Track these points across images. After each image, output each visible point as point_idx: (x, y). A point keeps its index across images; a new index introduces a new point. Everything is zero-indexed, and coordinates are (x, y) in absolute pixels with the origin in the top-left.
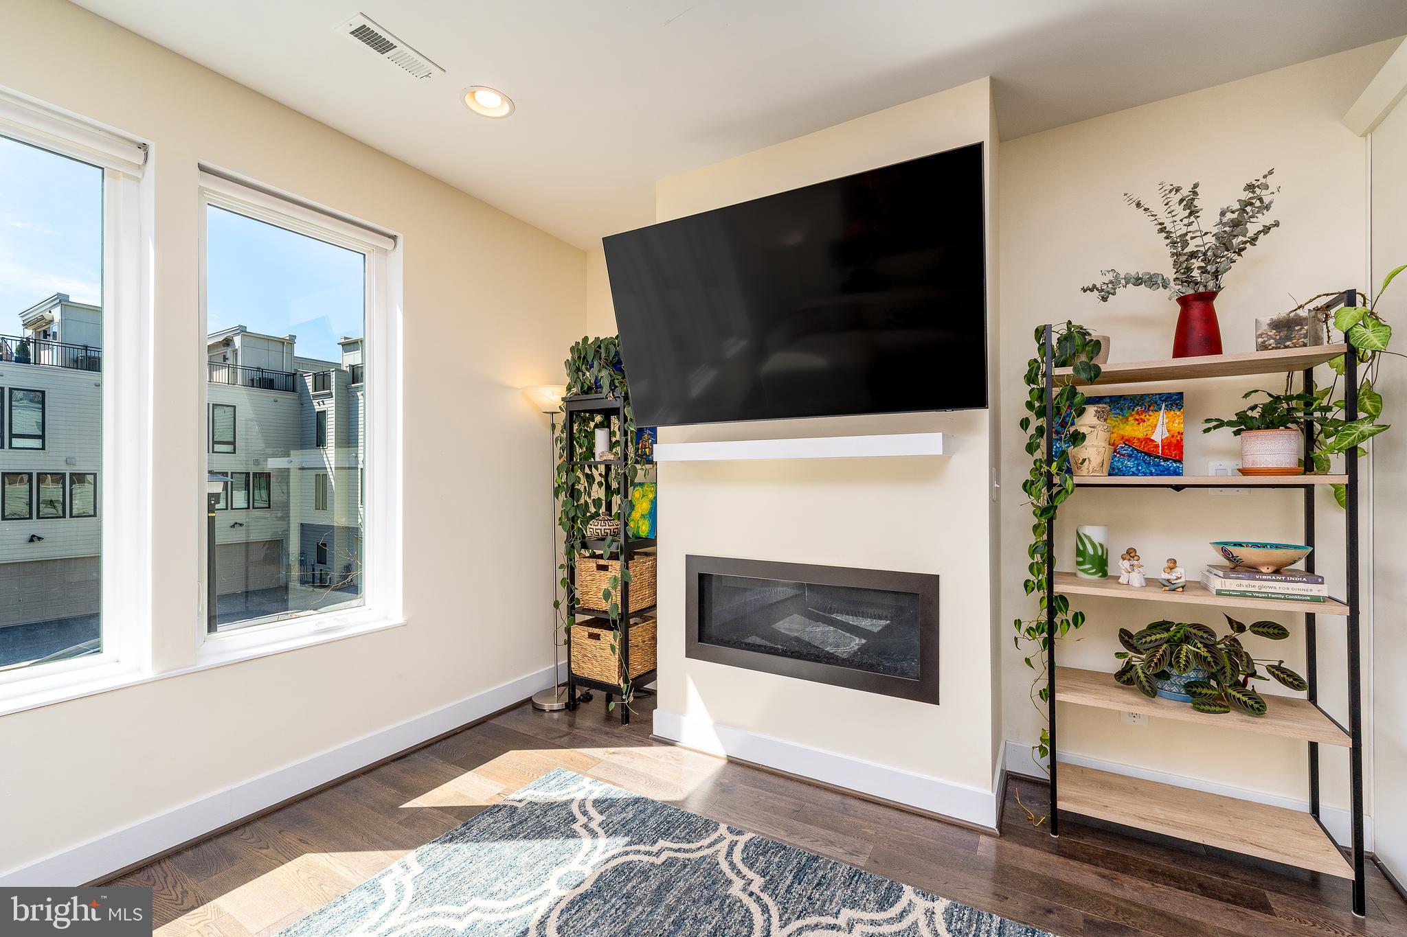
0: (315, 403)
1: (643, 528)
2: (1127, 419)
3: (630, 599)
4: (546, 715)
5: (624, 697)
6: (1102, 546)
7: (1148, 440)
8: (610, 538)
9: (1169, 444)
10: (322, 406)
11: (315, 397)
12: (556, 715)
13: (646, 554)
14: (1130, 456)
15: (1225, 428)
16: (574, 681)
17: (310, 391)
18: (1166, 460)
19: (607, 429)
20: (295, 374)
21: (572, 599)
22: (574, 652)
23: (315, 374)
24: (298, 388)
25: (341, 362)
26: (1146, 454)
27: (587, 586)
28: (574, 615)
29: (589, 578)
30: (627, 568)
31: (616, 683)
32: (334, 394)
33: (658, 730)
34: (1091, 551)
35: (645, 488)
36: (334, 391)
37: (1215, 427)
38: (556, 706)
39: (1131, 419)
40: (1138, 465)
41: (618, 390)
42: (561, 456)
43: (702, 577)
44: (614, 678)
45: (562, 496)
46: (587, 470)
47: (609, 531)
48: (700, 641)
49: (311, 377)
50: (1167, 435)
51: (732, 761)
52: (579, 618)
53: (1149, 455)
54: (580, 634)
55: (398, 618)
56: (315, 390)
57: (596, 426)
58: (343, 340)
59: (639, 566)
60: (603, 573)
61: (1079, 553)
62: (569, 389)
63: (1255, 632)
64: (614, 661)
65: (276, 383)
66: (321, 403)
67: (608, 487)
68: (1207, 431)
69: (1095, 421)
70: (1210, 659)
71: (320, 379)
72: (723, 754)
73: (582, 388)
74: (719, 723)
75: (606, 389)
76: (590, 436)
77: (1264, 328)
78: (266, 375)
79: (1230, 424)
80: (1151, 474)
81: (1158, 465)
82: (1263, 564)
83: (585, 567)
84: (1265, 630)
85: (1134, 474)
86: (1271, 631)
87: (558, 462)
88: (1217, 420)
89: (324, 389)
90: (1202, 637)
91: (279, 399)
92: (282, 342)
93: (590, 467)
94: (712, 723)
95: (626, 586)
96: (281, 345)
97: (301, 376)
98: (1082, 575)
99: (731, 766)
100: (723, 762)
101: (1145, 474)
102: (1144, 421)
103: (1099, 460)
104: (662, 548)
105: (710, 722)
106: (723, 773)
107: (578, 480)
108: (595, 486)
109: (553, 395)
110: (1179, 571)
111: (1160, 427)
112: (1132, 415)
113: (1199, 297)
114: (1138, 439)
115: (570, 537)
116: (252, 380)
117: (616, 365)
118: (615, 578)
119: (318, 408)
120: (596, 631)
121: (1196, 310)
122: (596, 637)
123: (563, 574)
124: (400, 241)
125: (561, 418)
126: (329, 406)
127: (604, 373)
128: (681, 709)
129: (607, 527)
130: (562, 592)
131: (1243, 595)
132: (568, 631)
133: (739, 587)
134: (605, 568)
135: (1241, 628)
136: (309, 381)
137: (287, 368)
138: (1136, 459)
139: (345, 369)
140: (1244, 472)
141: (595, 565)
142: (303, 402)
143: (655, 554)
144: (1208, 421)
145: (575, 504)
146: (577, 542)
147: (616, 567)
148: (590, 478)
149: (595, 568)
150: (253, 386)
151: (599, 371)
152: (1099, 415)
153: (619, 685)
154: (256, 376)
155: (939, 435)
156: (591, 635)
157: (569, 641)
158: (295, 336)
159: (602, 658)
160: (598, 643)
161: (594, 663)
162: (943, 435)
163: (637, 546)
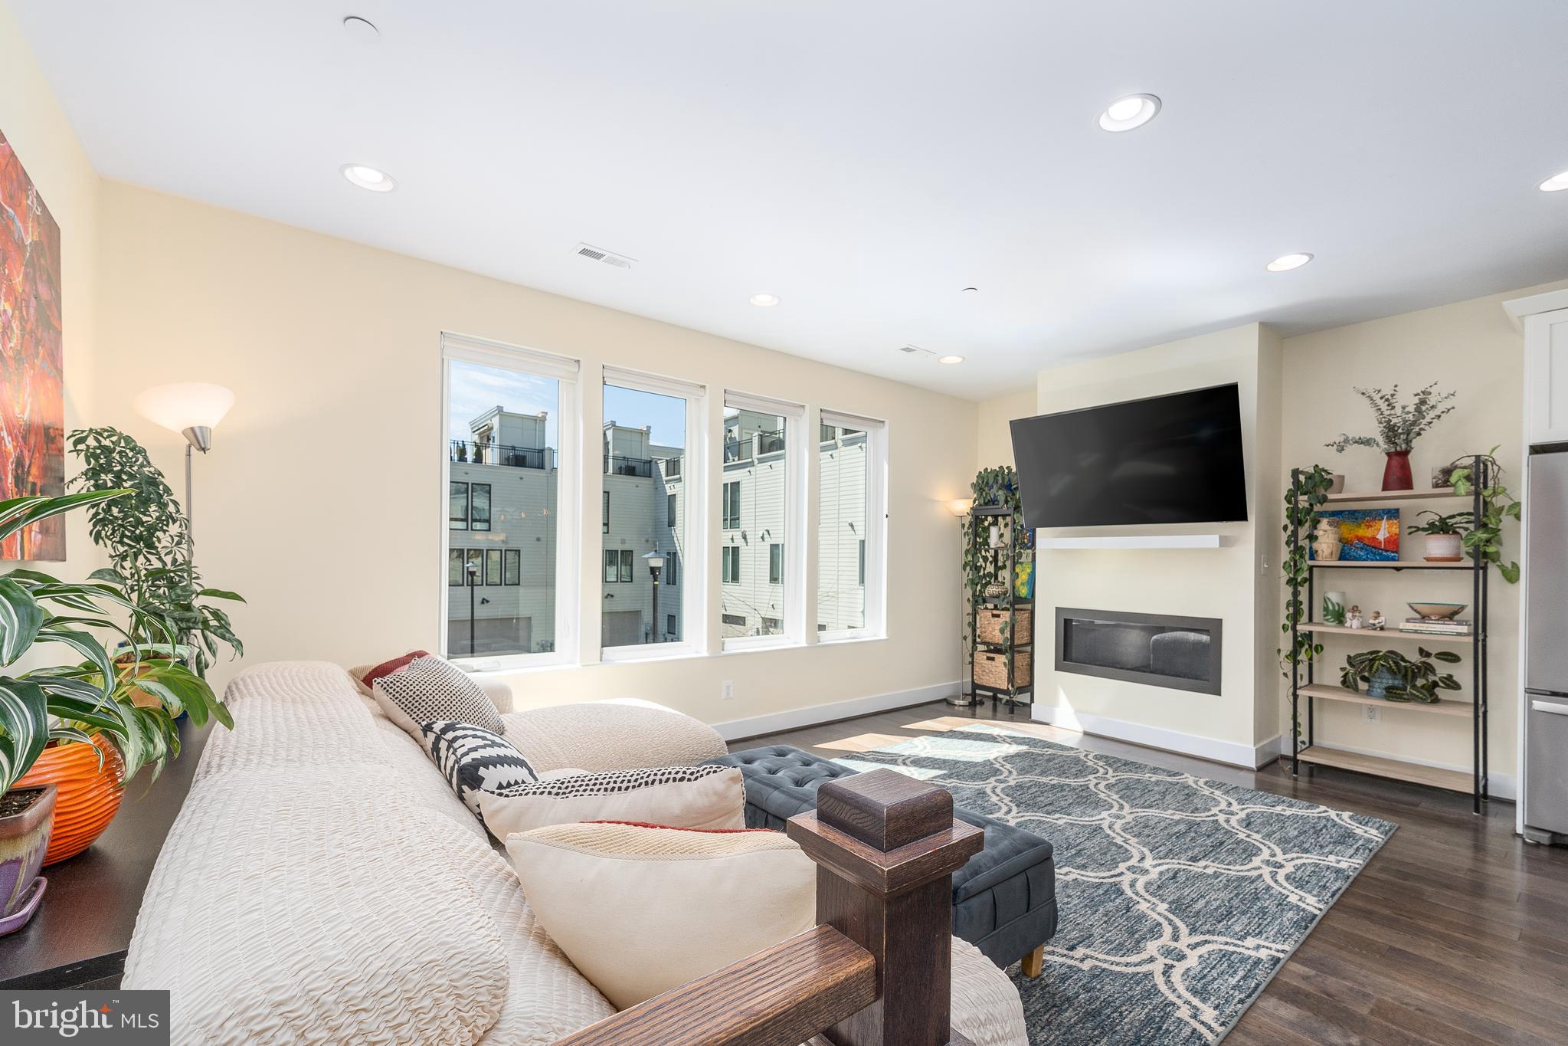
0: (667, 487)
1: (1023, 591)
2: (1360, 525)
3: (1016, 636)
4: (956, 708)
5: (1012, 696)
6: (1338, 605)
7: (1374, 539)
8: (1001, 598)
9: (1389, 542)
10: (673, 490)
11: (668, 482)
12: (961, 708)
13: (1027, 609)
14: (1362, 549)
15: (1420, 532)
16: (976, 688)
17: (663, 476)
18: (1387, 551)
20: (650, 462)
21: (975, 636)
22: (976, 669)
23: (667, 461)
24: (654, 474)
26: (1373, 547)
27: (984, 627)
28: (976, 646)
29: (987, 623)
30: (1014, 615)
31: (1006, 688)
32: (683, 479)
33: (1034, 717)
34: (1331, 607)
35: (1024, 565)
36: (682, 477)
37: (1416, 531)
38: (962, 702)
39: (1363, 525)
40: (1367, 554)
41: (1010, 503)
42: (968, 545)
43: (1066, 621)
44: (1004, 685)
45: (968, 570)
46: (983, 553)
47: (1000, 593)
48: (1064, 660)
49: (664, 464)
50: (1388, 535)
51: (1086, 734)
52: (980, 648)
53: (1376, 548)
54: (981, 658)
55: (883, 635)
56: (667, 476)
57: (990, 525)
59: (1022, 615)
60: (996, 619)
61: (1326, 609)
62: (974, 502)
63: (1437, 658)
64: (1004, 672)
65: (637, 470)
66: (672, 487)
67: (996, 565)
68: (1410, 533)
69: (1327, 527)
70: (1396, 670)
71: (671, 465)
72: (1081, 730)
73: (984, 500)
74: (1077, 711)
75: (1000, 502)
76: (987, 530)
77: (1437, 473)
78: (630, 464)
79: (1424, 529)
80: (1377, 560)
81: (1381, 554)
82: (1432, 615)
83: (984, 615)
84: (1446, 657)
85: (1364, 560)
86: (1450, 658)
87: (965, 547)
88: (1415, 527)
89: (674, 474)
90: (1392, 658)
91: (640, 485)
92: (641, 433)
93: (985, 551)
94: (1074, 711)
95: (1013, 628)
96: (640, 436)
97: (656, 463)
98: (1326, 623)
99: (1086, 737)
100: (1082, 734)
101: (1372, 560)
102: (1372, 526)
103: (1329, 551)
105: (1072, 711)
107: (978, 560)
109: (964, 506)
110: (1382, 619)
111: (1383, 531)
112: (1363, 523)
113: (1398, 453)
114: (1368, 538)
115: (974, 596)
116: (620, 468)
117: (1008, 487)
118: (1006, 623)
119: (669, 492)
120: (992, 655)
121: (1396, 461)
122: (993, 659)
123: (968, 619)
124: (887, 424)
125: (967, 520)
126: (678, 490)
127: (1001, 493)
128: (1053, 703)
129: (998, 590)
130: (968, 631)
131: (1416, 632)
132: (972, 656)
133: (1091, 628)
134: (998, 616)
135: (1428, 655)
136: (662, 467)
137: (645, 457)
138: (1366, 550)
140: (1428, 559)
141: (991, 614)
142: (658, 487)
144: (1410, 527)
145: (976, 575)
146: (978, 600)
147: (1006, 616)
148: (985, 559)
149: (991, 616)
150: (621, 474)
151: (997, 491)
152: (1330, 524)
153: (1008, 689)
154: (624, 464)
155: (1218, 536)
156: (989, 658)
157: (972, 663)
158: (650, 427)
159: (996, 673)
160: (993, 663)
161: (991, 675)
162: (1220, 537)
163: (1021, 603)
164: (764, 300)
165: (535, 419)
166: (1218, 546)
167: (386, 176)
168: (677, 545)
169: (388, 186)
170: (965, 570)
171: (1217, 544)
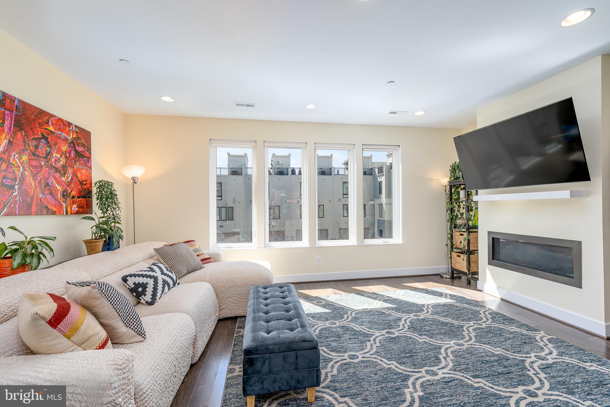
0: (378, 178)
3: (470, 246)
4: (445, 279)
5: (468, 276)
8: (463, 225)
10: (381, 179)
11: (378, 176)
13: (474, 232)
16: (453, 270)
17: (377, 174)
19: (464, 190)
20: (372, 169)
21: (452, 243)
22: (453, 261)
23: (378, 168)
24: (373, 174)
25: (387, 162)
27: (457, 240)
28: (453, 249)
29: (458, 238)
30: (469, 235)
32: (384, 175)
33: (478, 288)
36: (384, 173)
38: (448, 276)
42: (448, 199)
43: (493, 239)
44: (466, 270)
45: (449, 212)
46: (458, 204)
47: (463, 223)
48: (493, 259)
51: (502, 300)
52: (455, 250)
54: (454, 255)
55: (401, 241)
56: (379, 174)
57: (461, 189)
58: (387, 154)
59: (472, 235)
60: (462, 236)
62: (450, 178)
64: (465, 264)
65: (367, 172)
66: (380, 178)
71: (380, 169)
72: (500, 297)
73: (454, 178)
74: (498, 287)
75: (461, 178)
76: (458, 193)
83: (456, 235)
89: (381, 173)
91: (368, 178)
93: (459, 202)
94: (496, 287)
95: (469, 241)
96: (368, 159)
97: (374, 169)
100: (499, 300)
104: (480, 230)
105: (495, 286)
106: (500, 304)
107: (454, 207)
108: (461, 209)
109: (445, 181)
115: (451, 224)
118: (465, 238)
119: (379, 180)
120: (459, 254)
122: (459, 256)
123: (449, 236)
124: (401, 146)
125: (448, 188)
126: (383, 179)
128: (484, 281)
129: (463, 222)
130: (449, 242)
132: (451, 254)
134: (462, 235)
136: (377, 170)
137: (370, 167)
139: (388, 164)
141: (459, 234)
142: (375, 179)
143: (477, 232)
145: (453, 214)
146: (453, 226)
147: (466, 235)
148: (459, 206)
149: (459, 235)
151: (459, 173)
153: (467, 272)
155: (569, 191)
156: (458, 256)
157: (451, 258)
158: (372, 155)
159: (461, 264)
160: (460, 258)
161: (459, 264)
162: (570, 191)
163: (472, 229)
164: (311, 106)
165: (328, 157)
166: (569, 197)
167: (173, 98)
168: (383, 201)
169: (173, 100)
170: (447, 212)
171: (568, 196)
